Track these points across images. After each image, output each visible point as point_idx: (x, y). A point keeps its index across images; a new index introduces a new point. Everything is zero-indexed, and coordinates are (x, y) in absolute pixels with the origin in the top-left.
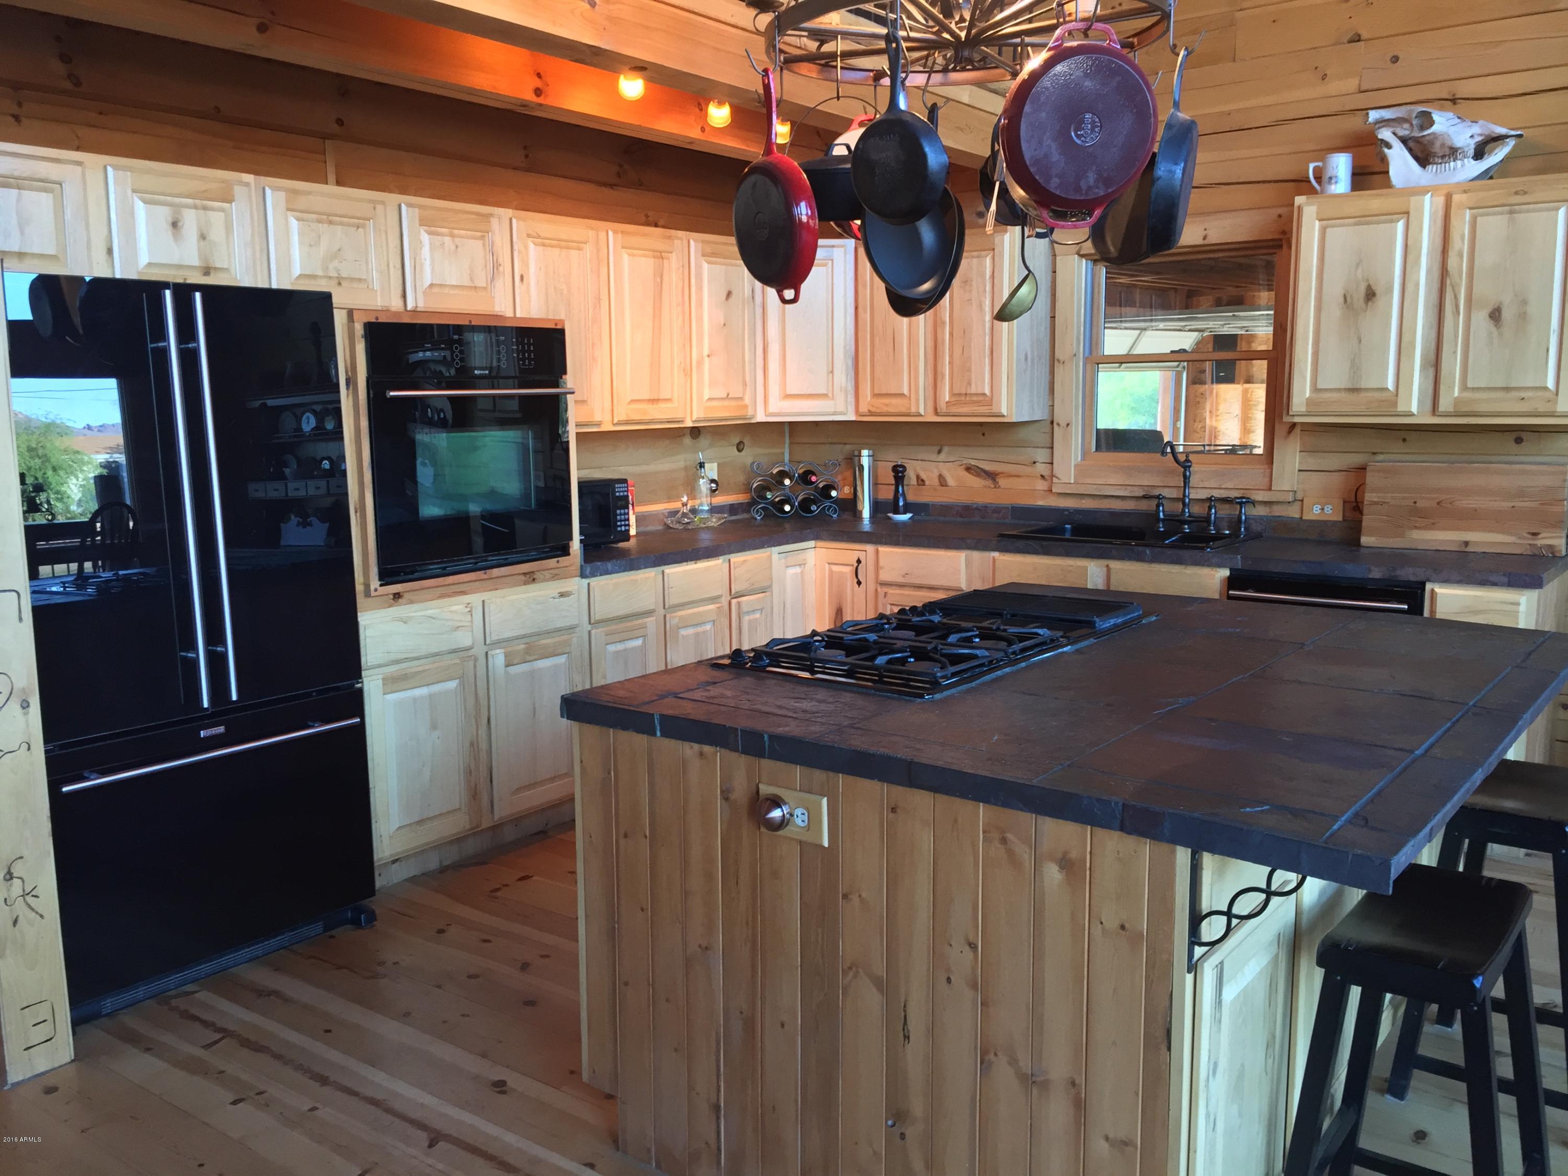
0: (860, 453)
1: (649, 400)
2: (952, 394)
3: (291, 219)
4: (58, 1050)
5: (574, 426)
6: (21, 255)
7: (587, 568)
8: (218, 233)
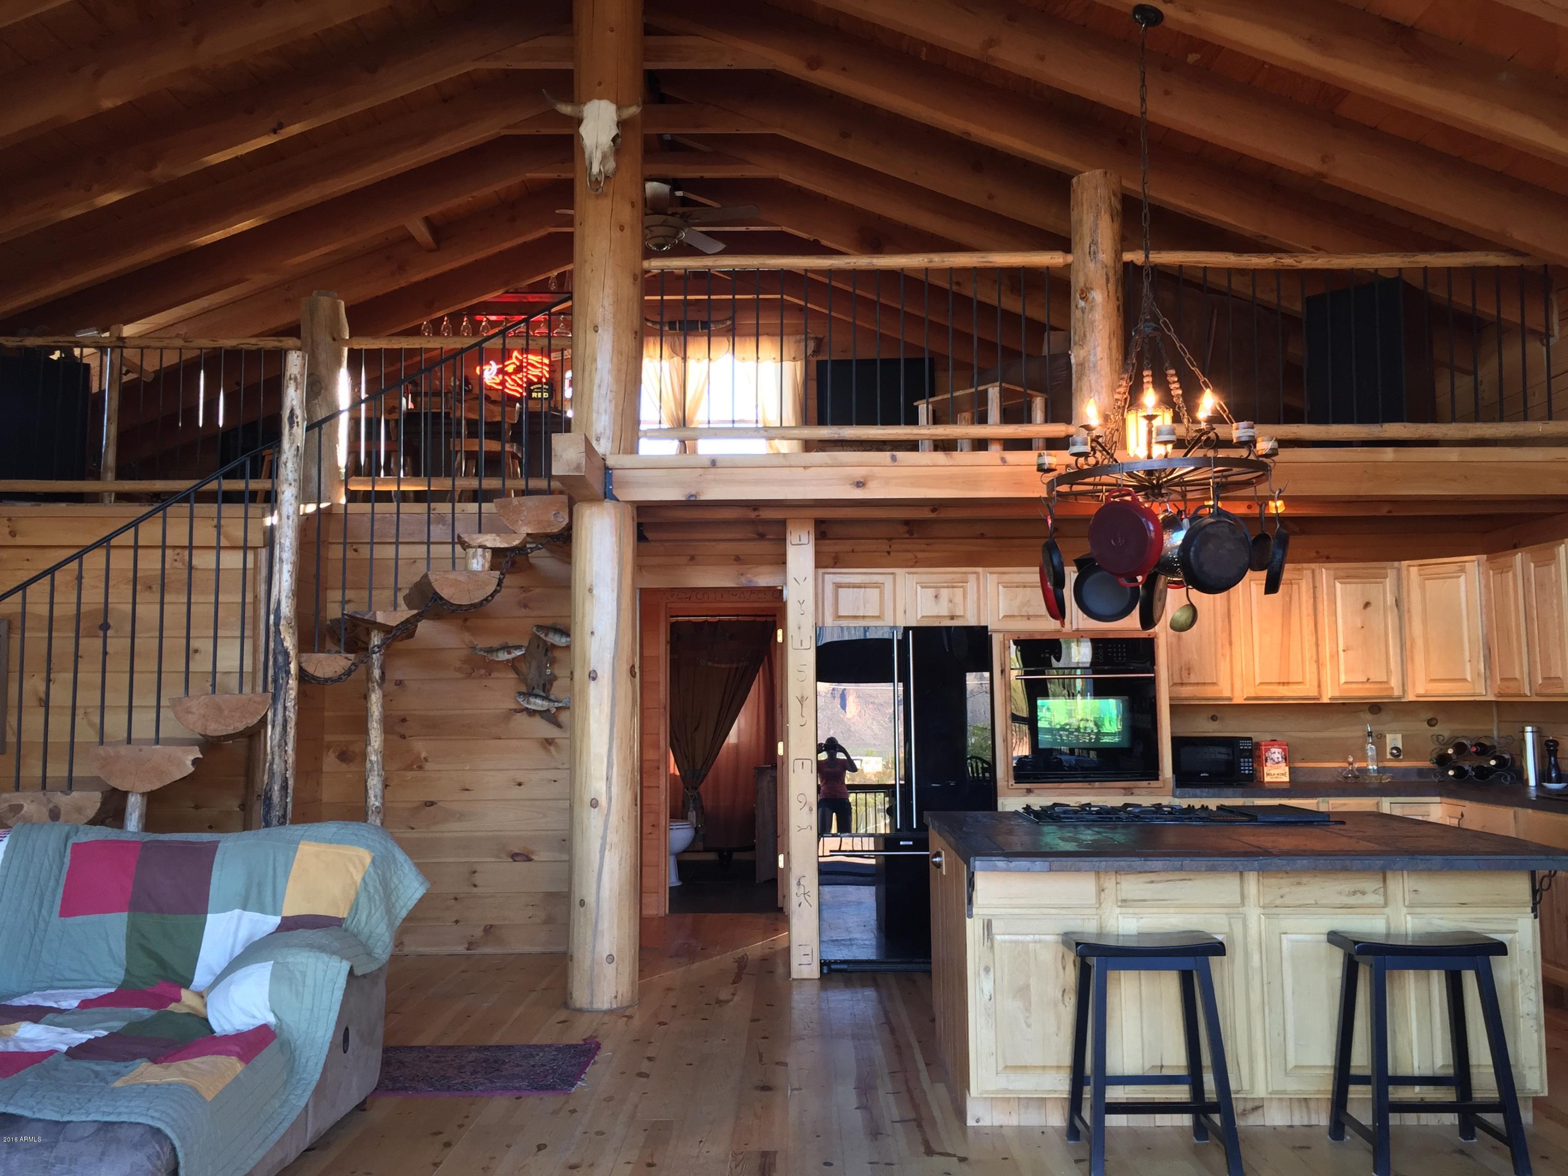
0: (1524, 728)
1: (1279, 683)
2: (1544, 679)
3: (1000, 587)
4: (813, 971)
5: (1171, 699)
6: (864, 617)
7: (1178, 791)
8: (959, 599)
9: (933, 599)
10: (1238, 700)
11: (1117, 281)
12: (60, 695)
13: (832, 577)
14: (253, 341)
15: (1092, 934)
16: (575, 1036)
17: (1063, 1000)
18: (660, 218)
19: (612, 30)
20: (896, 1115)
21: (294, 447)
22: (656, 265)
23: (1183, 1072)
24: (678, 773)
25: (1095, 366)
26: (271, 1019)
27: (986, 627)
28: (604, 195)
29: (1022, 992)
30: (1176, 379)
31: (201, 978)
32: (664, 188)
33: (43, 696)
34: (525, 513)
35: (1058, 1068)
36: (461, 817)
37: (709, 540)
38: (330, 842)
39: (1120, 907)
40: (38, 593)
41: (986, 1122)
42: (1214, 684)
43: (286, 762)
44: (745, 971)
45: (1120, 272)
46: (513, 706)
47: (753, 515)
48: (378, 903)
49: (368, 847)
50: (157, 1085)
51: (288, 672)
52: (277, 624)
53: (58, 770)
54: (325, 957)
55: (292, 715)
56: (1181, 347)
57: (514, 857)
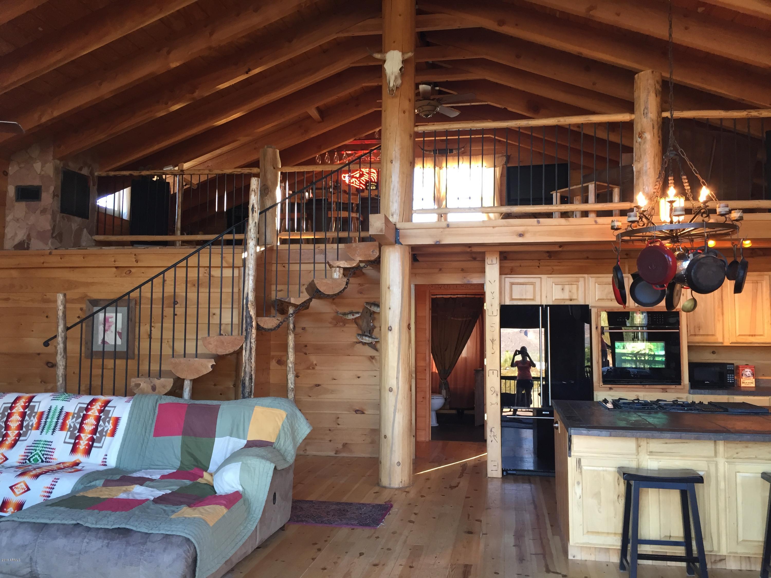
3: (597, 285)
4: (498, 474)
5: (688, 342)
6: (525, 299)
7: (692, 391)
8: (574, 290)
9: (561, 290)
10: (727, 343)
11: (659, 128)
12: (156, 333)
13: (508, 280)
14: (239, 170)
15: (634, 468)
16: (381, 500)
17: (618, 500)
18: (427, 102)
19: (400, 15)
20: (533, 551)
21: (254, 222)
22: (421, 129)
23: (682, 540)
24: (437, 372)
25: (646, 172)
26: (240, 489)
27: (588, 305)
28: (395, 97)
29: (597, 495)
30: (687, 181)
31: (212, 467)
32: (428, 88)
33: (149, 333)
34: (359, 251)
35: (615, 534)
36: (332, 392)
37: (448, 261)
38: (268, 406)
39: (649, 455)
40: (146, 289)
41: (578, 557)
42: (713, 335)
43: (251, 367)
44: (465, 472)
45: (660, 123)
46: (356, 340)
47: (468, 250)
48: (289, 436)
49: (285, 410)
50: (189, 518)
51: (252, 326)
52: (247, 304)
53: (155, 367)
54: (264, 461)
55: (254, 345)
56: (690, 164)
57: (356, 411)
